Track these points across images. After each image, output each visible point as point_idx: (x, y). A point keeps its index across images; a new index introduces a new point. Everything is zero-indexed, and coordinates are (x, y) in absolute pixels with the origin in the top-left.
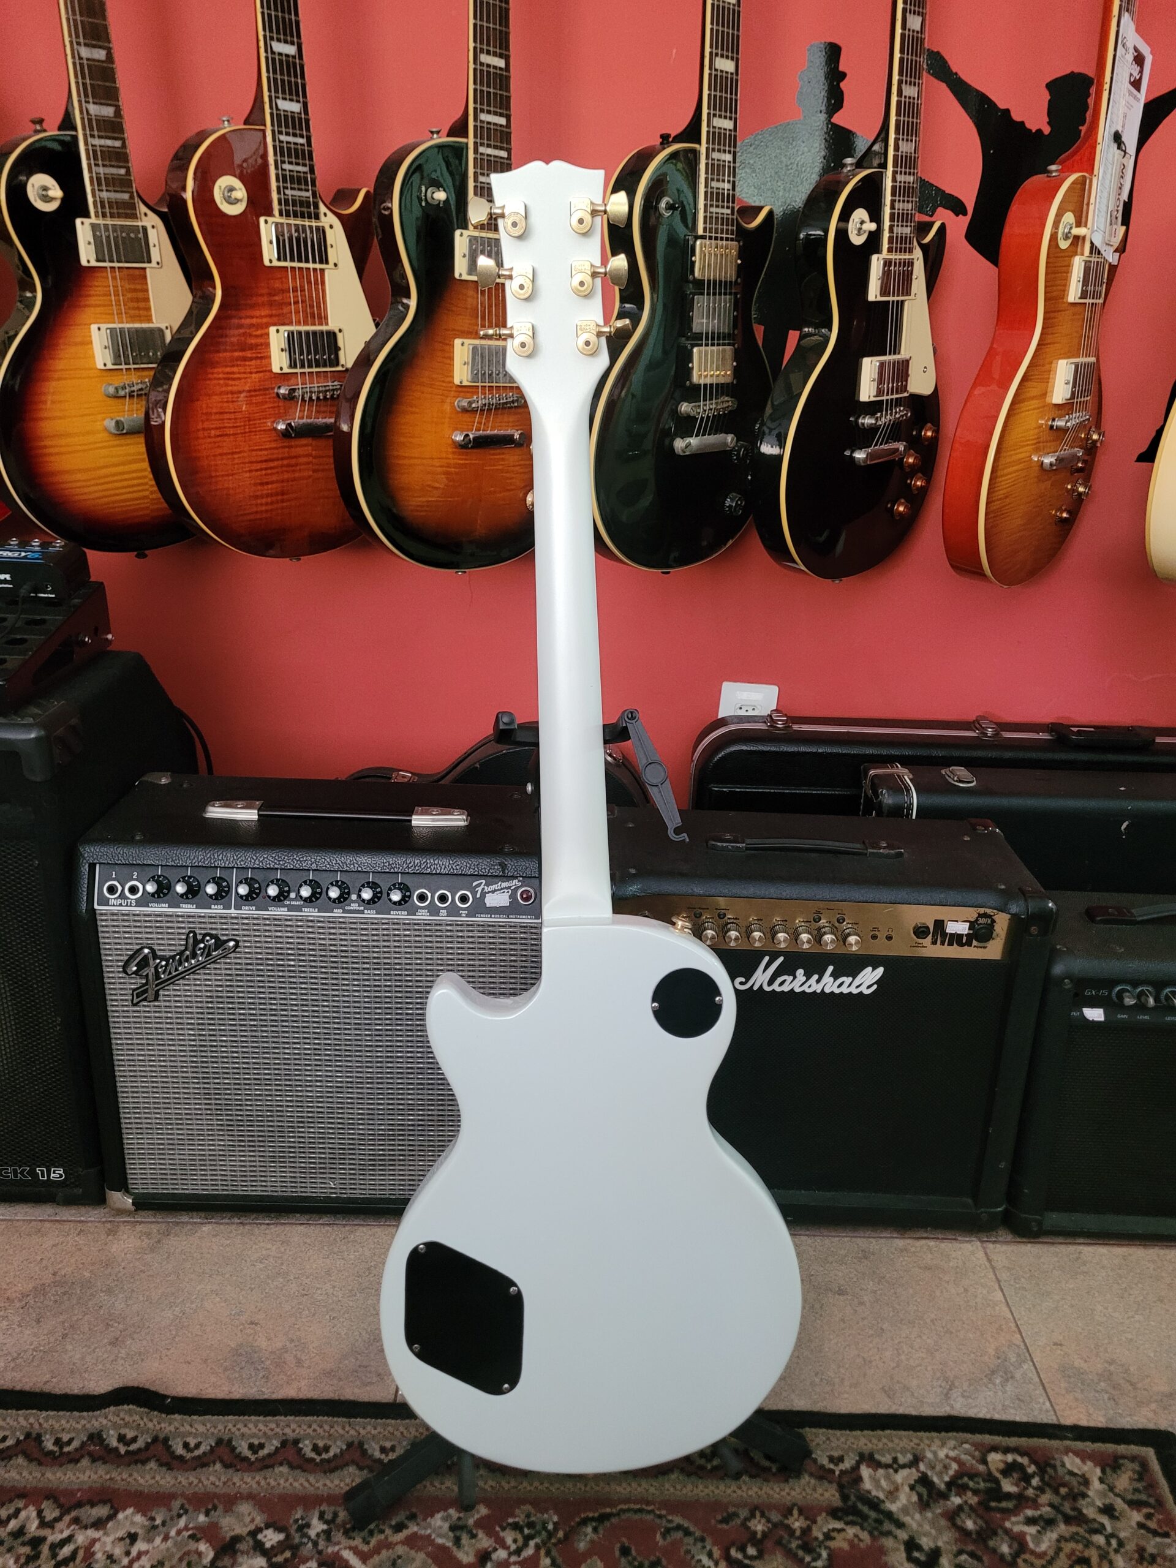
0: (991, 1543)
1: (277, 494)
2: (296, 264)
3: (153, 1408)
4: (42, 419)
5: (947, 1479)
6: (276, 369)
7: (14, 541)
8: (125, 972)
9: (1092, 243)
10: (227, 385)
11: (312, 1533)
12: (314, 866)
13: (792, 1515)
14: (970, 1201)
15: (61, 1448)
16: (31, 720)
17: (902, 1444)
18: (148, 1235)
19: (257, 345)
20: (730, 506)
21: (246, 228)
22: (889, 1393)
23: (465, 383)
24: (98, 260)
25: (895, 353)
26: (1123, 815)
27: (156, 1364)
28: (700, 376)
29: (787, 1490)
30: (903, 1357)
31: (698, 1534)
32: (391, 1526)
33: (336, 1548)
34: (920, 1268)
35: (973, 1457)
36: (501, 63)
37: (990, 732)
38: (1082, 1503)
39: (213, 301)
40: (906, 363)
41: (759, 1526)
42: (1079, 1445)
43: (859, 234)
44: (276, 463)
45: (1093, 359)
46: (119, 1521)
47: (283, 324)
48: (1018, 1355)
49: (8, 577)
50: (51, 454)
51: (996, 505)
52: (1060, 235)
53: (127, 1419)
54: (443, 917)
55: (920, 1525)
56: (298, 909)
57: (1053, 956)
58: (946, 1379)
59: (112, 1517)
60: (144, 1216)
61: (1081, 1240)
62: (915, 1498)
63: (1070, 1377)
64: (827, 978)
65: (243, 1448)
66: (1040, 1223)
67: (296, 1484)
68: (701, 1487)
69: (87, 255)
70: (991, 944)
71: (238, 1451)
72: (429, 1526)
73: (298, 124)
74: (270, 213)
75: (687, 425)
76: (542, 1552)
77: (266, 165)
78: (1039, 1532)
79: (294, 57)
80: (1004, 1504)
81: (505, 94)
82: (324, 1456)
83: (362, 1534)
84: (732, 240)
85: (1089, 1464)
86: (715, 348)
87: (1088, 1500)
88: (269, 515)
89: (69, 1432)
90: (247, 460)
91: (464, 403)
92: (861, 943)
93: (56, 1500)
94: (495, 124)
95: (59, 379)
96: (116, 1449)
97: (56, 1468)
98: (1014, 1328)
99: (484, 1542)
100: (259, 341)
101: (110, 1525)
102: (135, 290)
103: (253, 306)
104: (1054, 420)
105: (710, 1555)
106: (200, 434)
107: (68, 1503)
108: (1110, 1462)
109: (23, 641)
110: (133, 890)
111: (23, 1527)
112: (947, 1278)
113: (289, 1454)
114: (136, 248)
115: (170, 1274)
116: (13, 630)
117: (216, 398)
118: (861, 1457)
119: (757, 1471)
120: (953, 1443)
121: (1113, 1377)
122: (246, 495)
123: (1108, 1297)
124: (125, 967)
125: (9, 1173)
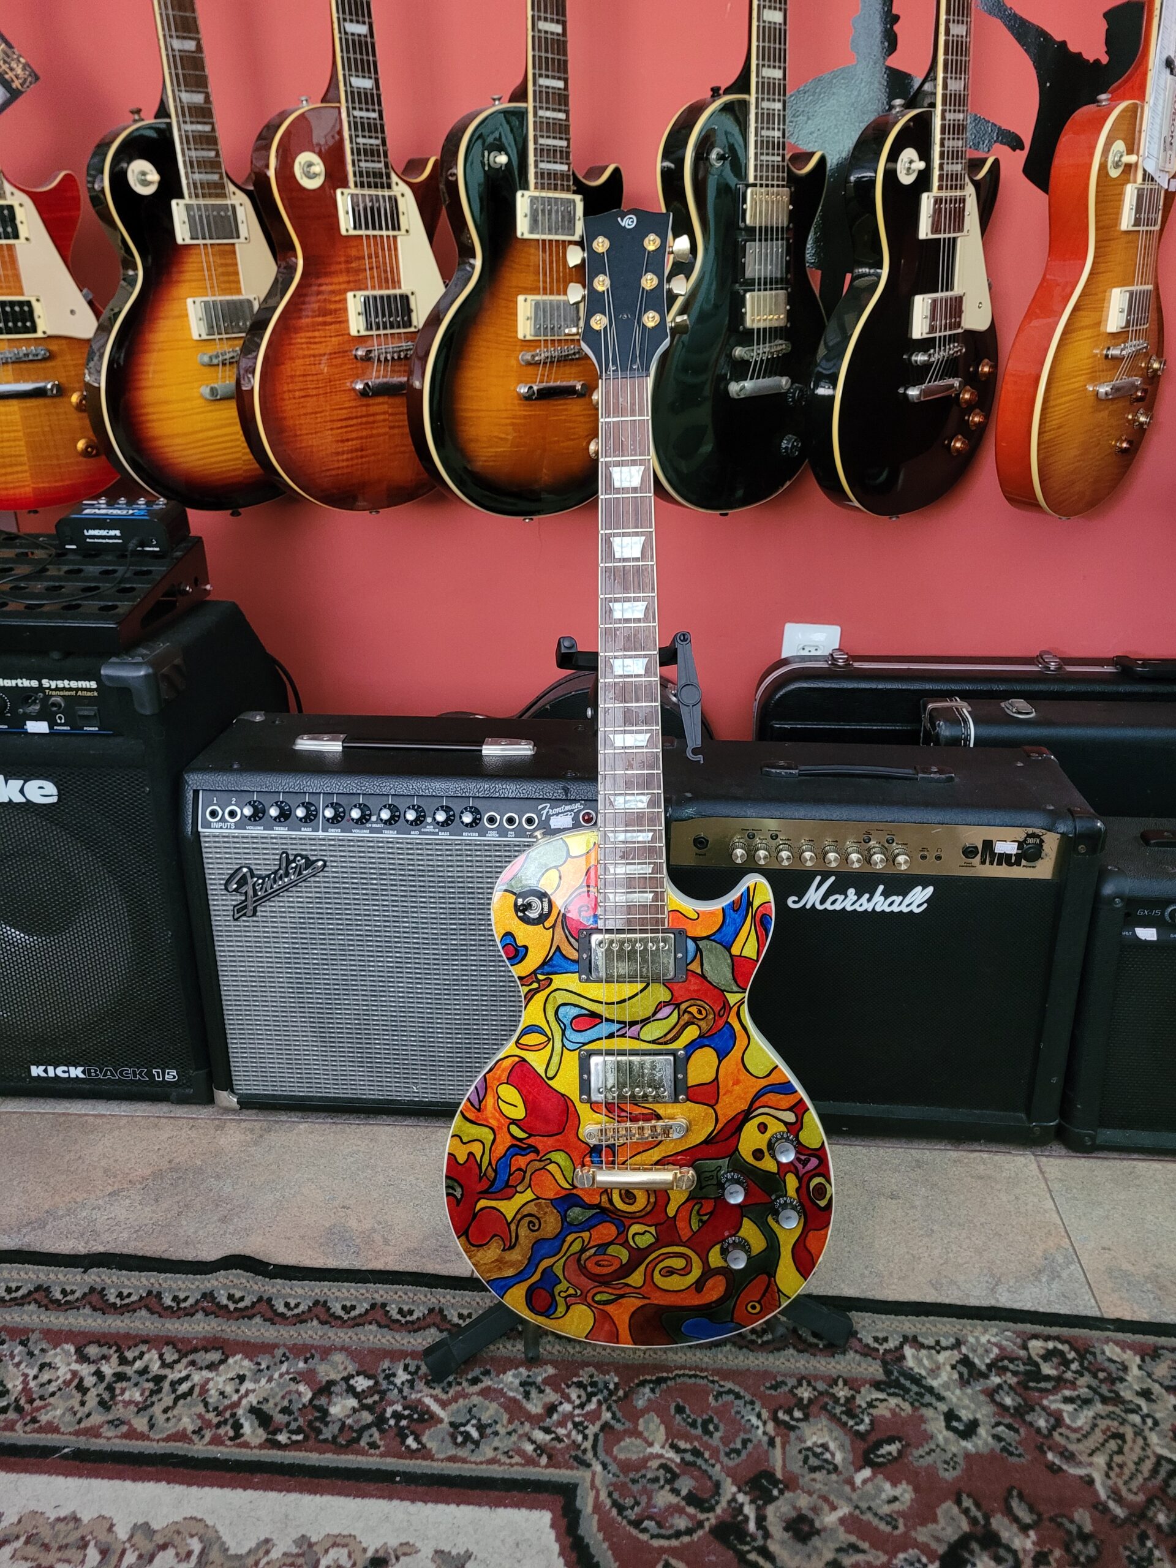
0: (1028, 1418)
1: (357, 450)
2: (371, 232)
3: (257, 1273)
4: (144, 388)
5: (988, 1361)
6: (353, 332)
7: (123, 500)
8: (226, 889)
9: (1145, 171)
10: (308, 349)
11: (398, 1382)
12: (393, 791)
13: (837, 1385)
14: (1023, 1116)
15: (178, 1304)
16: (140, 660)
17: (945, 1329)
18: (252, 1131)
19: (336, 310)
20: (786, 448)
21: (323, 200)
22: (936, 1285)
23: (529, 338)
24: (192, 238)
25: (947, 290)
27: (260, 1239)
28: (753, 320)
29: (833, 1364)
30: (951, 1255)
31: (748, 1397)
32: (467, 1380)
33: (419, 1395)
34: (972, 1177)
35: (1015, 1344)
36: (558, 29)
37: (1053, 666)
38: (1119, 1386)
39: (295, 270)
40: (959, 300)
41: (805, 1393)
42: (1120, 1336)
43: (908, 174)
44: (354, 421)
45: (1150, 287)
46: (229, 1366)
47: (360, 289)
48: (1066, 1257)
49: (117, 533)
50: (153, 421)
51: (1047, 437)
52: (1110, 164)
53: (236, 1281)
54: (511, 838)
55: (959, 1399)
56: (379, 831)
57: (1102, 876)
58: (993, 1276)
59: (222, 1362)
60: (250, 1115)
61: (1135, 1156)
62: (956, 1376)
63: (1116, 1278)
64: (878, 897)
65: (337, 1309)
66: (1093, 1138)
67: (383, 1340)
68: (751, 1358)
69: (182, 234)
70: (1040, 863)
71: (332, 1311)
72: (502, 1381)
73: (370, 99)
74: (345, 185)
75: (741, 369)
76: (604, 1407)
77: (342, 140)
78: (1075, 1410)
79: (366, 36)
80: (1042, 1385)
81: (562, 58)
82: (409, 1318)
83: (442, 1385)
84: (783, 186)
85: (1129, 1352)
86: (768, 293)
87: (1126, 1384)
88: (349, 470)
89: (185, 1291)
90: (328, 419)
91: (528, 357)
92: (911, 863)
93: (174, 1347)
94: (553, 88)
95: (160, 350)
96: (227, 1306)
97: (174, 1320)
98: (1063, 1233)
99: (552, 1396)
100: (338, 306)
101: (222, 1367)
102: (226, 265)
103: (331, 274)
104: (1109, 349)
105: (759, 1416)
106: (286, 396)
107: (185, 1349)
108: (1150, 1352)
109: (132, 589)
110: (232, 814)
111: (147, 1367)
112: (998, 1187)
113: (378, 1315)
114: (226, 225)
115: (271, 1164)
116: (123, 580)
117: (299, 362)
118: (906, 1339)
119: (804, 1347)
120: (995, 1330)
121: (1160, 1280)
122: (329, 452)
123: (1160, 1207)
124: (226, 885)
125: (129, 1074)
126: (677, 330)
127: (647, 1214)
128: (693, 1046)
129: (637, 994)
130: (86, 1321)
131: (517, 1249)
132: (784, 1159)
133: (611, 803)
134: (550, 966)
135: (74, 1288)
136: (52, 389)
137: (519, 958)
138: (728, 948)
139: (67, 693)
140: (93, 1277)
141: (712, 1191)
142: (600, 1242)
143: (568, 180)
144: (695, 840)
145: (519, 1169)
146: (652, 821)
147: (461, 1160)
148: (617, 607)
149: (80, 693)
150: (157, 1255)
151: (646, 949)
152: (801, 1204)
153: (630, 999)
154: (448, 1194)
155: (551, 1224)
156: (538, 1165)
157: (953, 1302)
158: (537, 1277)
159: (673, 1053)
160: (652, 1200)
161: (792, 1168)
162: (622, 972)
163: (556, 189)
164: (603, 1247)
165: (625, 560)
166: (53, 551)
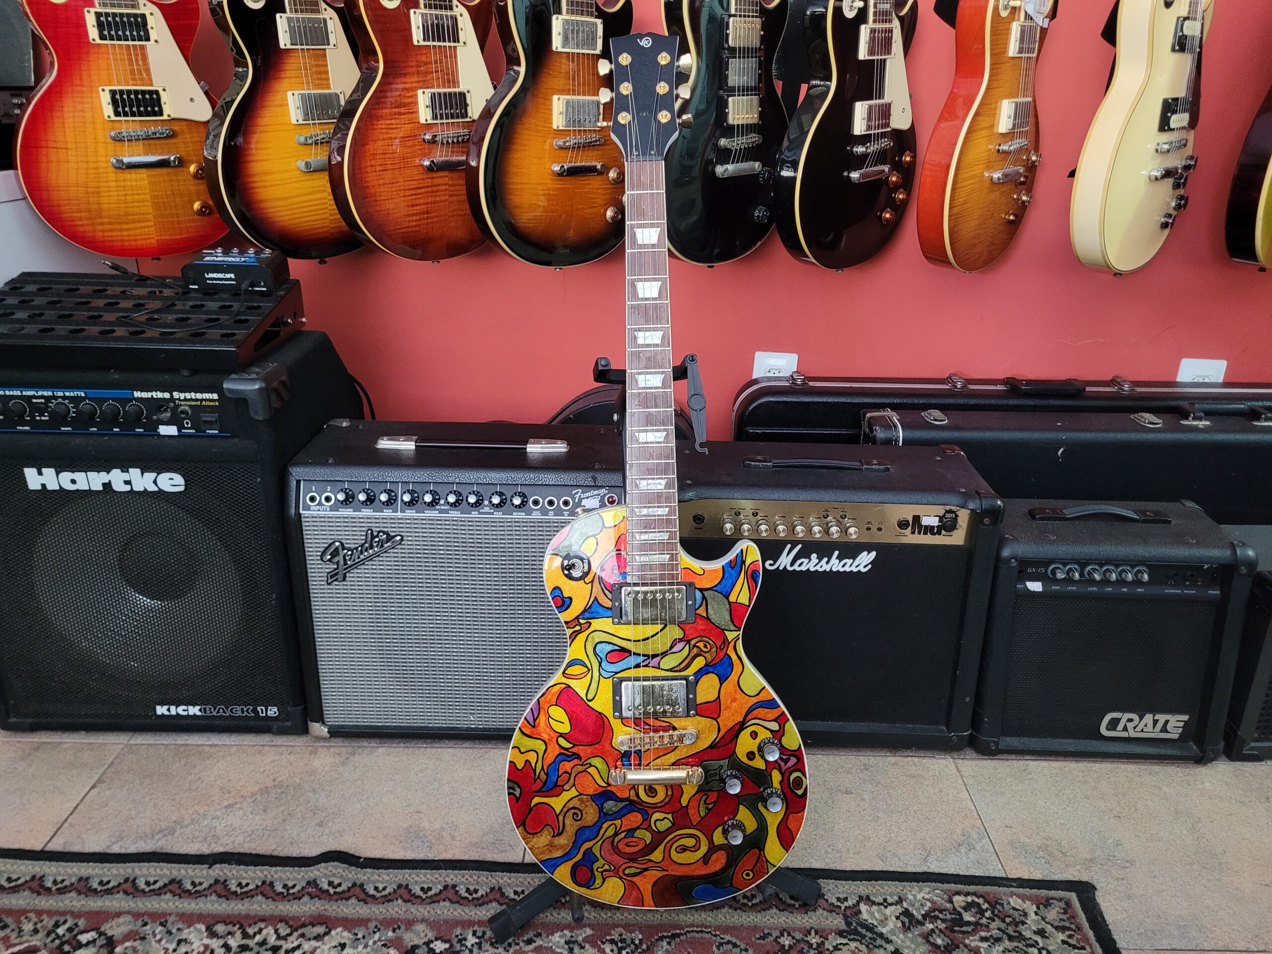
1: (424, 213)
2: (436, 44)
3: (351, 865)
4: (253, 161)
5: (923, 912)
6: (422, 121)
7: (235, 250)
8: (322, 560)
9: (1026, 12)
10: (387, 133)
11: (468, 944)
12: (457, 480)
13: (810, 934)
14: (944, 728)
15: (288, 890)
16: (255, 376)
17: (890, 890)
18: (339, 754)
19: (408, 103)
20: (758, 216)
21: (401, 18)
22: (882, 858)
23: (561, 128)
24: (292, 44)
25: (880, 98)
26: (1060, 443)
27: (351, 839)
28: (734, 119)
29: (807, 918)
30: (893, 835)
31: (743, 946)
32: (523, 941)
34: (907, 776)
35: (943, 899)
37: (959, 385)
38: (1021, 928)
39: (377, 71)
40: (888, 106)
41: (786, 942)
42: (1021, 891)
43: (851, 10)
44: (423, 190)
45: (1030, 99)
46: (332, 937)
47: (428, 88)
48: (979, 834)
49: (232, 276)
50: (257, 188)
51: (955, 211)
52: (1001, 7)
53: (334, 871)
54: (551, 516)
55: (902, 941)
56: (446, 512)
57: (1002, 542)
58: (925, 849)
59: (326, 934)
60: (338, 742)
61: (1028, 757)
62: (899, 924)
63: (1017, 848)
64: (834, 560)
65: (417, 890)
66: (997, 744)
67: (455, 913)
68: (744, 917)
69: (284, 40)
70: (955, 533)
71: (413, 892)
72: (551, 941)
74: (417, 6)
75: (725, 156)
78: (990, 946)
80: (965, 929)
82: (474, 896)
83: (503, 946)
84: (756, 17)
85: (1027, 902)
86: (745, 98)
87: (1026, 926)
88: (417, 229)
89: (292, 880)
90: (402, 188)
91: (561, 143)
92: (859, 533)
93: (287, 923)
95: (262, 132)
96: (328, 891)
97: (285, 903)
98: (976, 816)
100: (410, 100)
101: (326, 938)
102: (318, 66)
103: (405, 75)
104: (1000, 145)
106: (369, 169)
107: (296, 925)
108: (1043, 902)
109: (246, 321)
110: (328, 499)
111: (265, 940)
112: (927, 783)
113: (449, 893)
114: (319, 35)
115: (356, 780)
116: (238, 313)
117: (380, 143)
118: (861, 898)
119: (784, 907)
120: (928, 889)
121: (1050, 849)
122: (402, 214)
123: (1047, 795)
124: (322, 556)
125: (238, 711)
126: (684, 125)
127: (666, 804)
128: (700, 673)
129: (657, 633)
130: (213, 905)
131: (564, 835)
132: (771, 758)
133: (637, 485)
134: (590, 612)
135: (202, 880)
136: (174, 162)
137: (565, 607)
138: (727, 597)
139: (193, 403)
140: (217, 871)
141: (716, 785)
142: (629, 827)
143: (592, 8)
144: (694, 517)
145: (566, 772)
146: (668, 499)
147: (520, 766)
148: (640, 334)
149: (204, 403)
150: (268, 853)
151: (664, 598)
152: (783, 793)
153: (652, 636)
154: (509, 794)
155: (591, 815)
156: (581, 768)
157: (895, 870)
158: (580, 856)
159: (686, 678)
160: (670, 793)
161: (777, 766)
162: (646, 616)
163: (582, 14)
164: (631, 831)
165: (646, 299)
166: (181, 291)
